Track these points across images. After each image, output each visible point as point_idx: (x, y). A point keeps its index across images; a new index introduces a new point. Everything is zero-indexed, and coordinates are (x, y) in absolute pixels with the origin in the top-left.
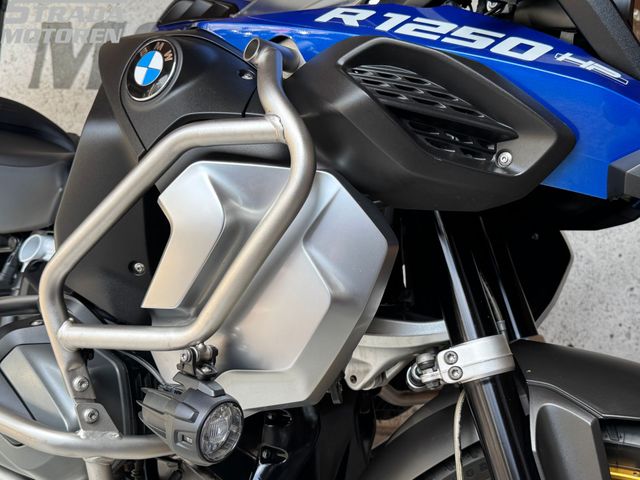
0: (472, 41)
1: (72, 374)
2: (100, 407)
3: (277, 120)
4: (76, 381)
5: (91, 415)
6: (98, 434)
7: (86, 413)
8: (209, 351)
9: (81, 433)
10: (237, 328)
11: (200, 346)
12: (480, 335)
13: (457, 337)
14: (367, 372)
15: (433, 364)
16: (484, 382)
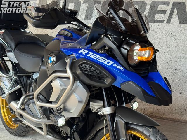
0: (101, 60)
1: (39, 110)
2: (44, 115)
3: (68, 74)
4: (40, 111)
5: (43, 117)
6: (44, 120)
7: (42, 116)
8: (60, 108)
9: (41, 119)
10: (66, 104)
11: (58, 108)
12: (108, 107)
13: (104, 107)
14: (95, 109)
15: (100, 111)
16: (108, 115)
